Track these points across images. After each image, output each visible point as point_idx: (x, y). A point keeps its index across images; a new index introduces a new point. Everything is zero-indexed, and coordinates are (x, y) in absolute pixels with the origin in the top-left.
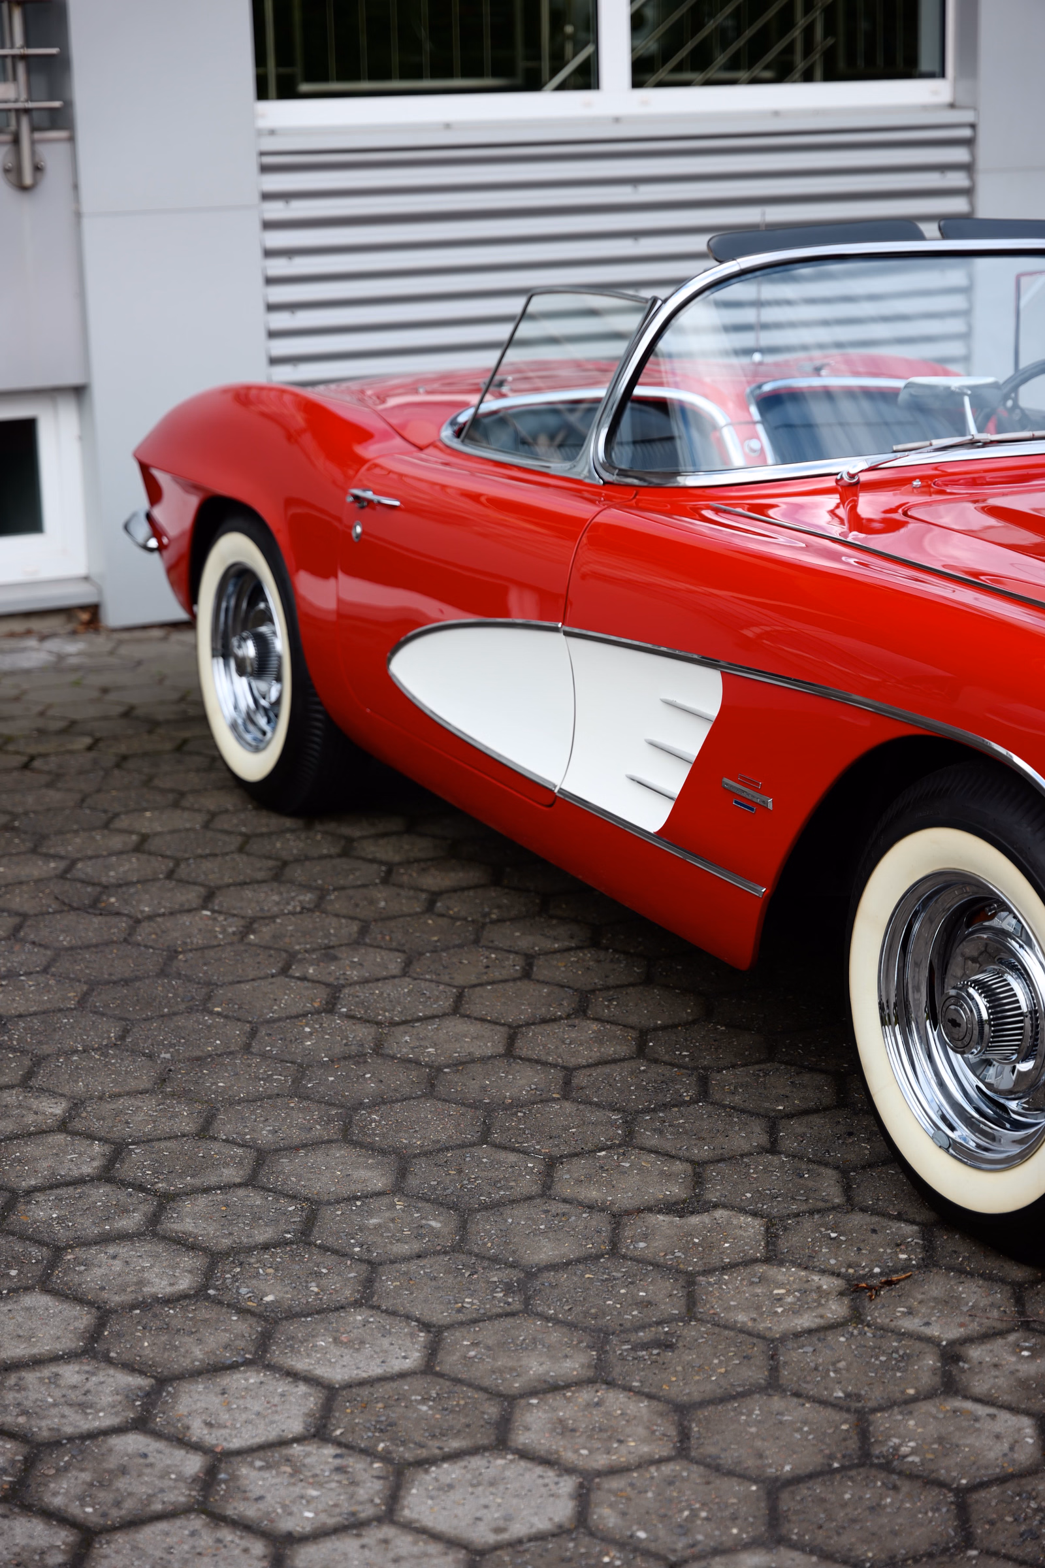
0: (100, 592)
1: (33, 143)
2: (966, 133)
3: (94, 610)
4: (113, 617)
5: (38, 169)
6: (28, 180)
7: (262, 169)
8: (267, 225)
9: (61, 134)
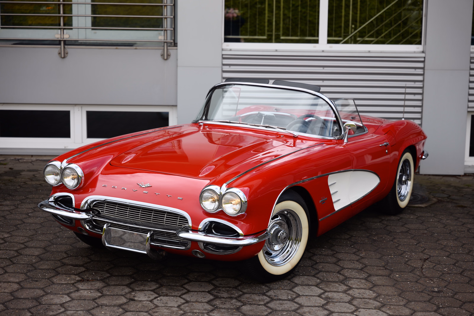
1: (167, 49)
2: (423, 59)
5: (168, 55)
6: (165, 58)
7: (224, 58)
8: (224, 71)
9: (175, 48)
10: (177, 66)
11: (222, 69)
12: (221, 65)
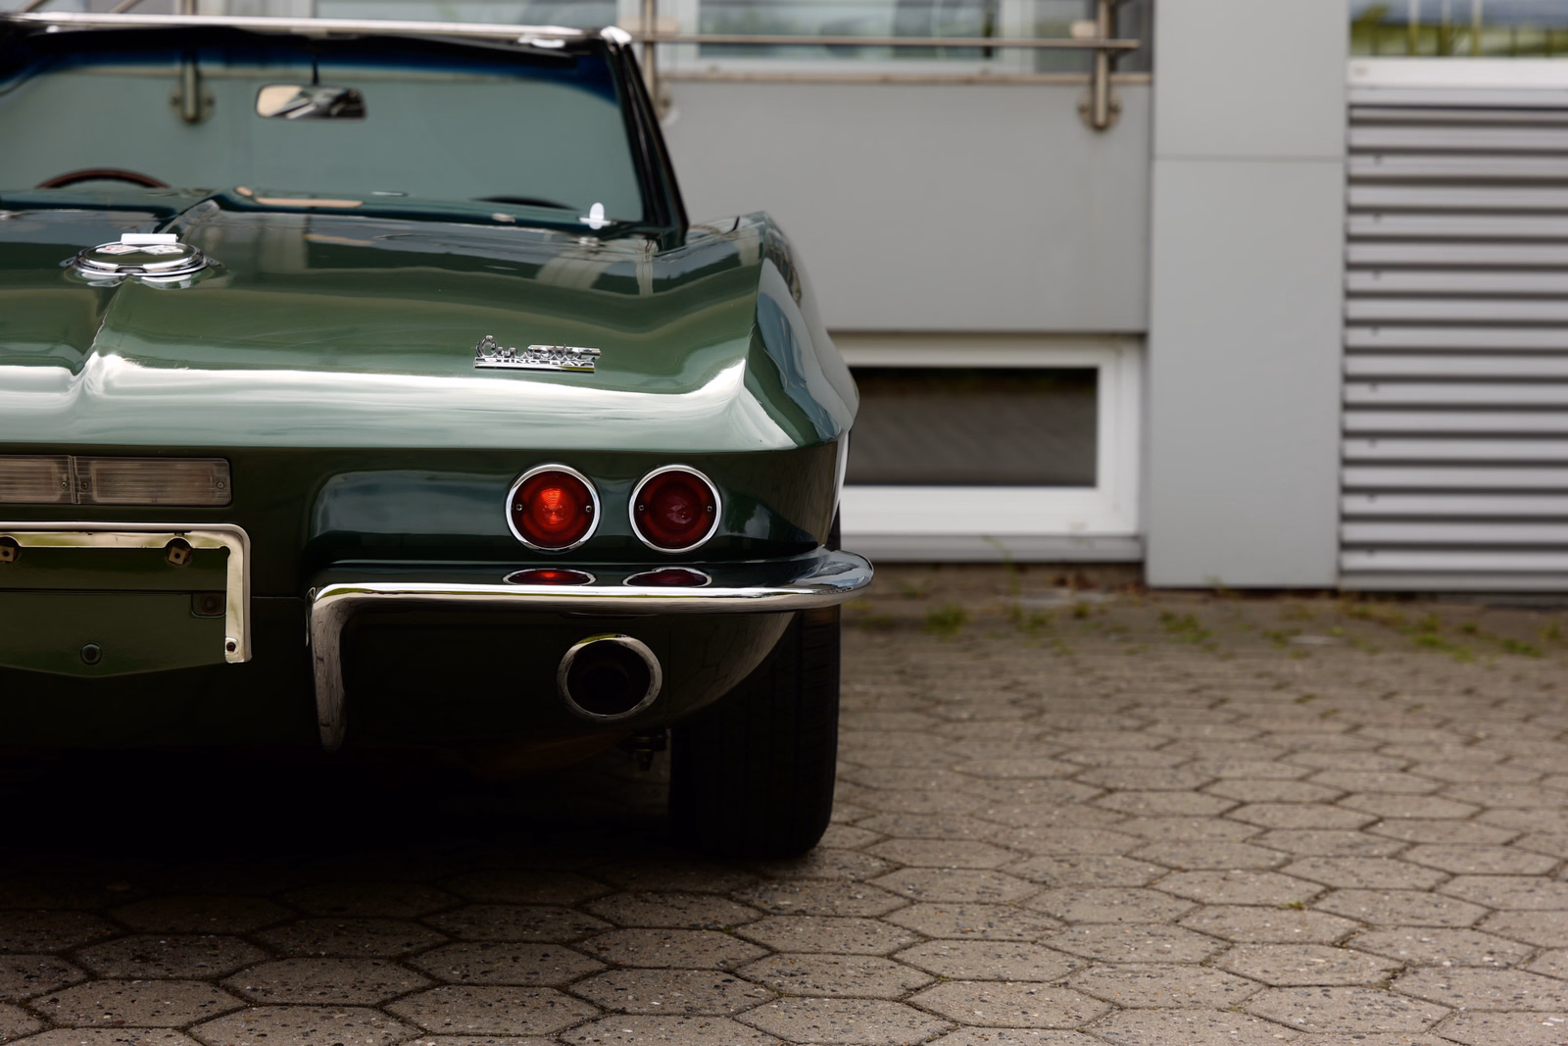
0: (1144, 549)
1: (1109, 85)
3: (1136, 567)
4: (1158, 574)
5: (1113, 110)
6: (1101, 118)
7: (1354, 122)
8: (1353, 181)
9: (1141, 77)
10: (1150, 156)
11: (1347, 167)
12: (1341, 150)
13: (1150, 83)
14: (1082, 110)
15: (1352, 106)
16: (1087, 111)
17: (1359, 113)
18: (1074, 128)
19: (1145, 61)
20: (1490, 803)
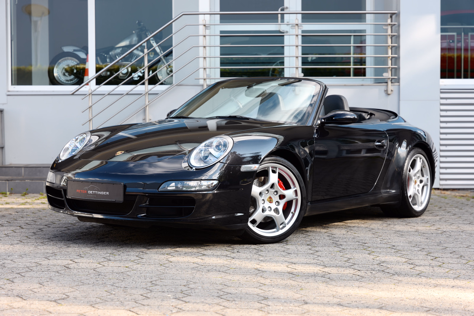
1: (391, 85)
5: (392, 91)
7: (441, 92)
8: (441, 104)
9: (398, 84)
10: (399, 100)
11: (440, 102)
12: (439, 98)
13: (399, 85)
14: (385, 91)
15: (441, 89)
16: (386, 91)
17: (442, 91)
18: (384, 94)
19: (398, 81)
20: (461, 216)
